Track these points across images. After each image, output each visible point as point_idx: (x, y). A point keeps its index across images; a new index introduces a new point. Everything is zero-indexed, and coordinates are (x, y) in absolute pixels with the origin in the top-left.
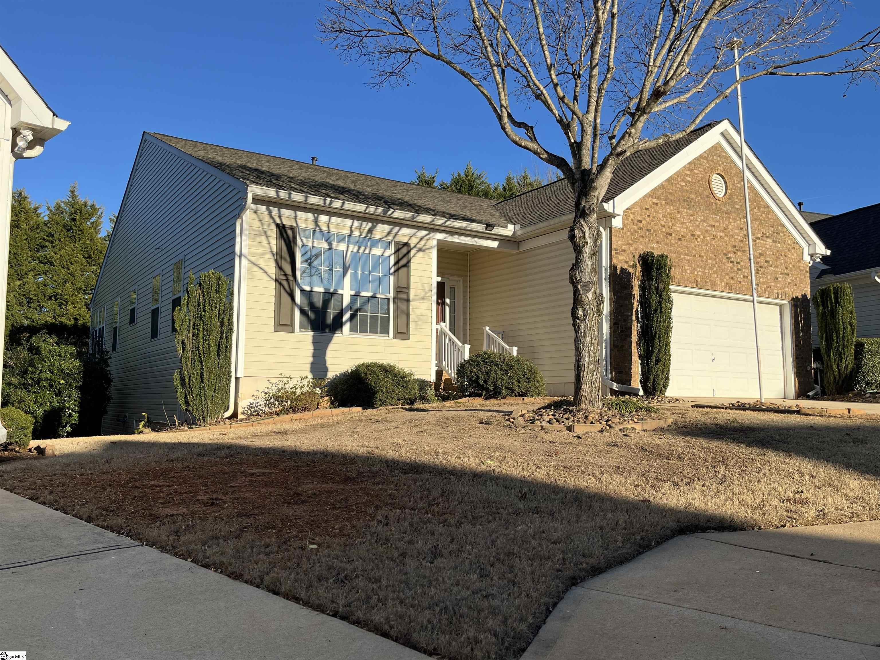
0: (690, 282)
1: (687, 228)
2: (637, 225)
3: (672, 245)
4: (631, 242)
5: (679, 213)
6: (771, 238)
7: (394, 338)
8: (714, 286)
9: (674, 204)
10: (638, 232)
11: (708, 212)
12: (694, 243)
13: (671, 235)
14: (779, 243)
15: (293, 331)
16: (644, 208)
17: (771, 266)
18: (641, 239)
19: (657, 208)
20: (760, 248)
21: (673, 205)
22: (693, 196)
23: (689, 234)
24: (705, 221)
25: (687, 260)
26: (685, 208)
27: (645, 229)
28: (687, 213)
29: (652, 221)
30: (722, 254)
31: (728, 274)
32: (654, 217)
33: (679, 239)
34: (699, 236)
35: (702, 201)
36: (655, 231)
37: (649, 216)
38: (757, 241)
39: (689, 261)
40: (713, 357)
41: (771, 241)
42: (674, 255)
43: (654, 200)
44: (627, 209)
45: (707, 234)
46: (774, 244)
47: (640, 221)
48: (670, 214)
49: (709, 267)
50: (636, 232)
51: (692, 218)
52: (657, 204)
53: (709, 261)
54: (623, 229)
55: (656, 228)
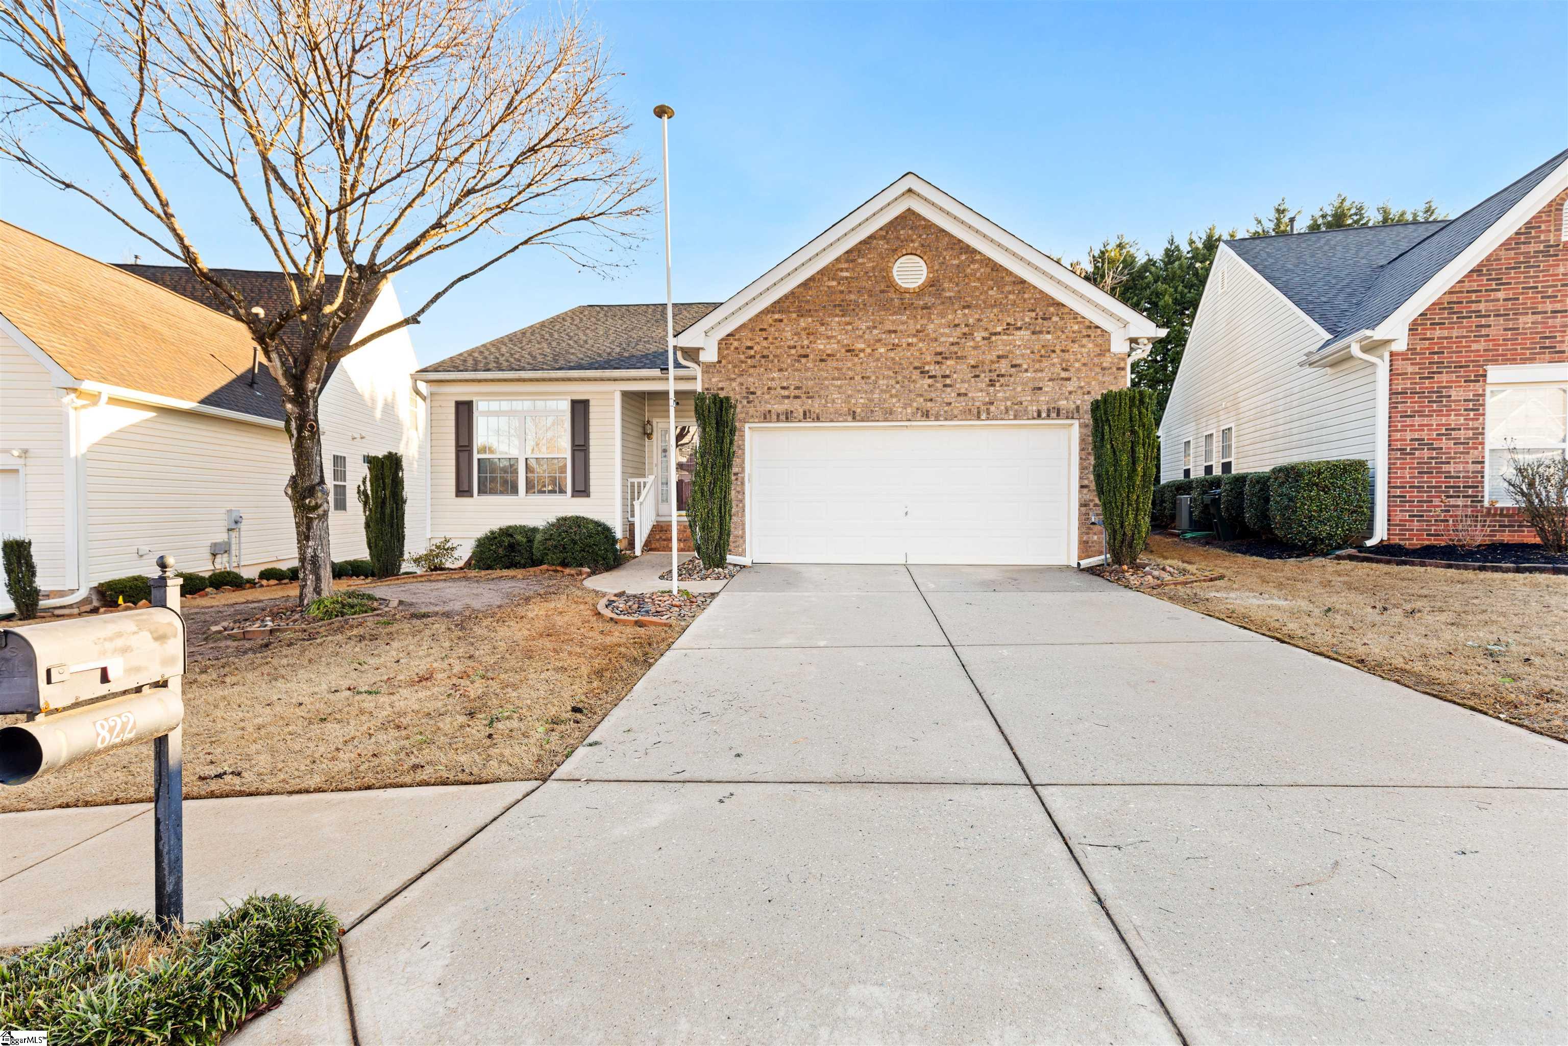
6: (1027, 329)
7: (573, 496)
12: (852, 360)
22: (852, 297)
23: (843, 350)
24: (875, 327)
25: (836, 386)
26: (837, 316)
27: (758, 357)
28: (839, 323)
29: (772, 343)
30: (911, 368)
31: (921, 395)
32: (776, 339)
33: (822, 360)
34: (863, 350)
35: (872, 300)
36: (775, 356)
37: (766, 339)
40: (906, 510)
44: (728, 335)
47: (751, 348)
49: (882, 391)
54: (719, 362)
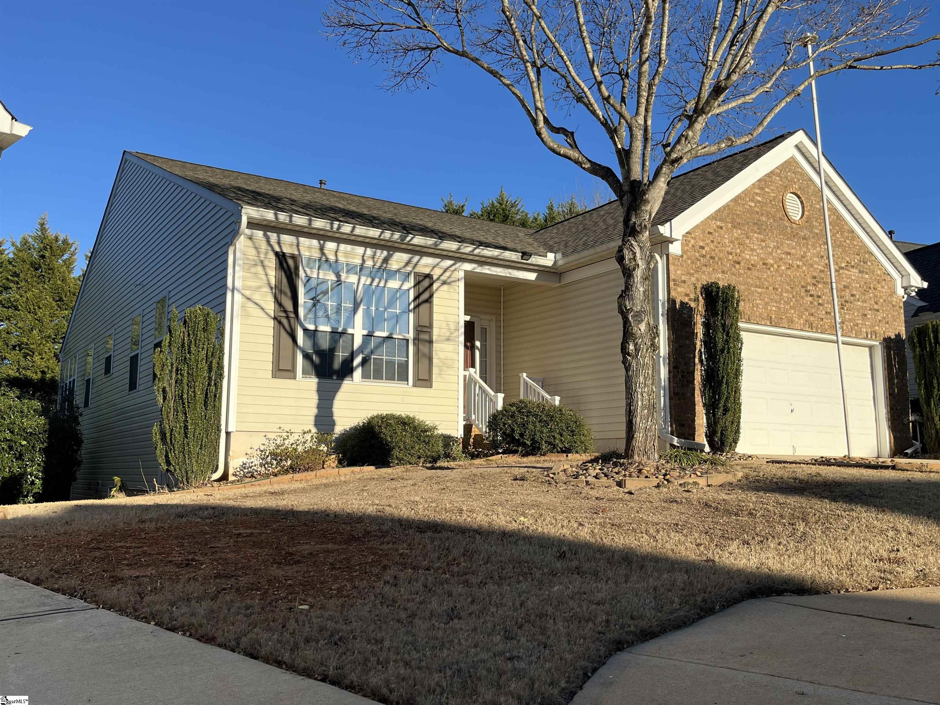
0: (762, 318)
1: (758, 256)
2: (698, 252)
3: (740, 275)
4: (692, 271)
5: (747, 238)
6: (857, 268)
7: (415, 385)
8: (790, 324)
9: (743, 228)
10: (700, 260)
11: (782, 237)
12: (767, 272)
13: (739, 263)
14: (867, 273)
15: (294, 378)
16: (707, 232)
17: (858, 300)
18: (704, 268)
19: (722, 232)
20: (845, 279)
21: (740, 229)
22: (764, 219)
23: (761, 263)
24: (778, 248)
25: (758, 293)
26: (756, 232)
27: (708, 256)
28: (757, 238)
29: (717, 247)
30: (800, 286)
31: (807, 310)
32: (719, 243)
33: (749, 269)
34: (772, 265)
35: (775, 224)
36: (720, 259)
37: (712, 242)
38: (841, 271)
39: (761, 294)
40: (792, 408)
41: (857, 271)
42: (743, 287)
43: (718, 223)
44: (687, 233)
45: (781, 263)
46: (860, 275)
47: (702, 248)
48: (737, 239)
49: (785, 302)
50: (698, 260)
51: (764, 244)
52: (721, 228)
53: (784, 294)
54: (682, 256)
55: (721, 255)
